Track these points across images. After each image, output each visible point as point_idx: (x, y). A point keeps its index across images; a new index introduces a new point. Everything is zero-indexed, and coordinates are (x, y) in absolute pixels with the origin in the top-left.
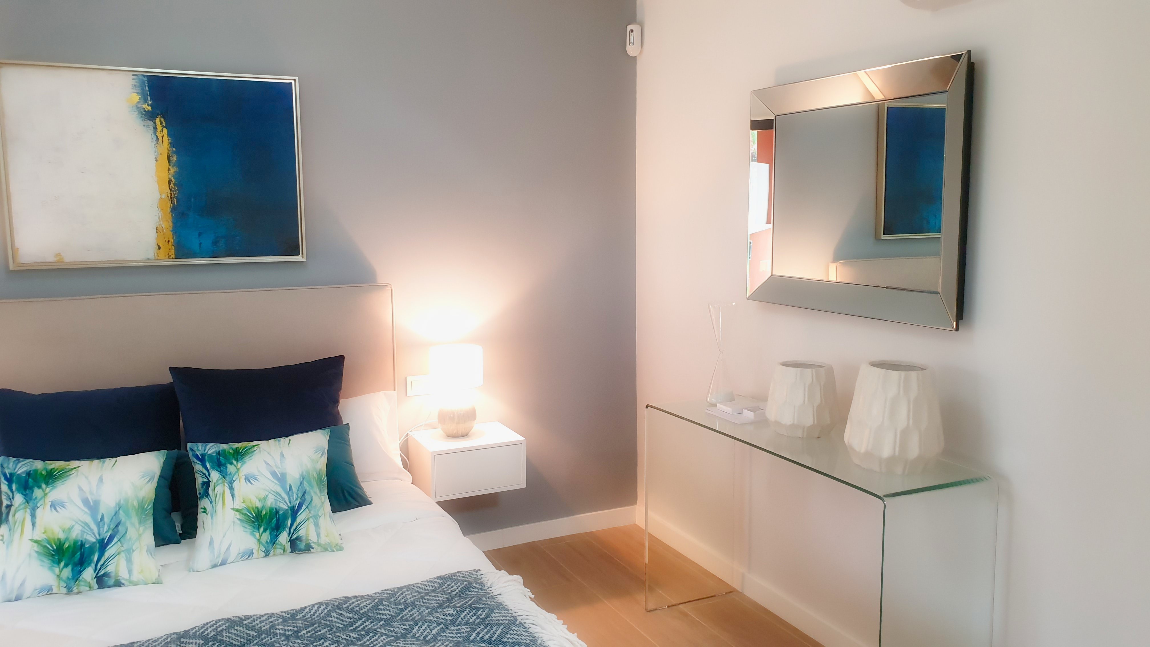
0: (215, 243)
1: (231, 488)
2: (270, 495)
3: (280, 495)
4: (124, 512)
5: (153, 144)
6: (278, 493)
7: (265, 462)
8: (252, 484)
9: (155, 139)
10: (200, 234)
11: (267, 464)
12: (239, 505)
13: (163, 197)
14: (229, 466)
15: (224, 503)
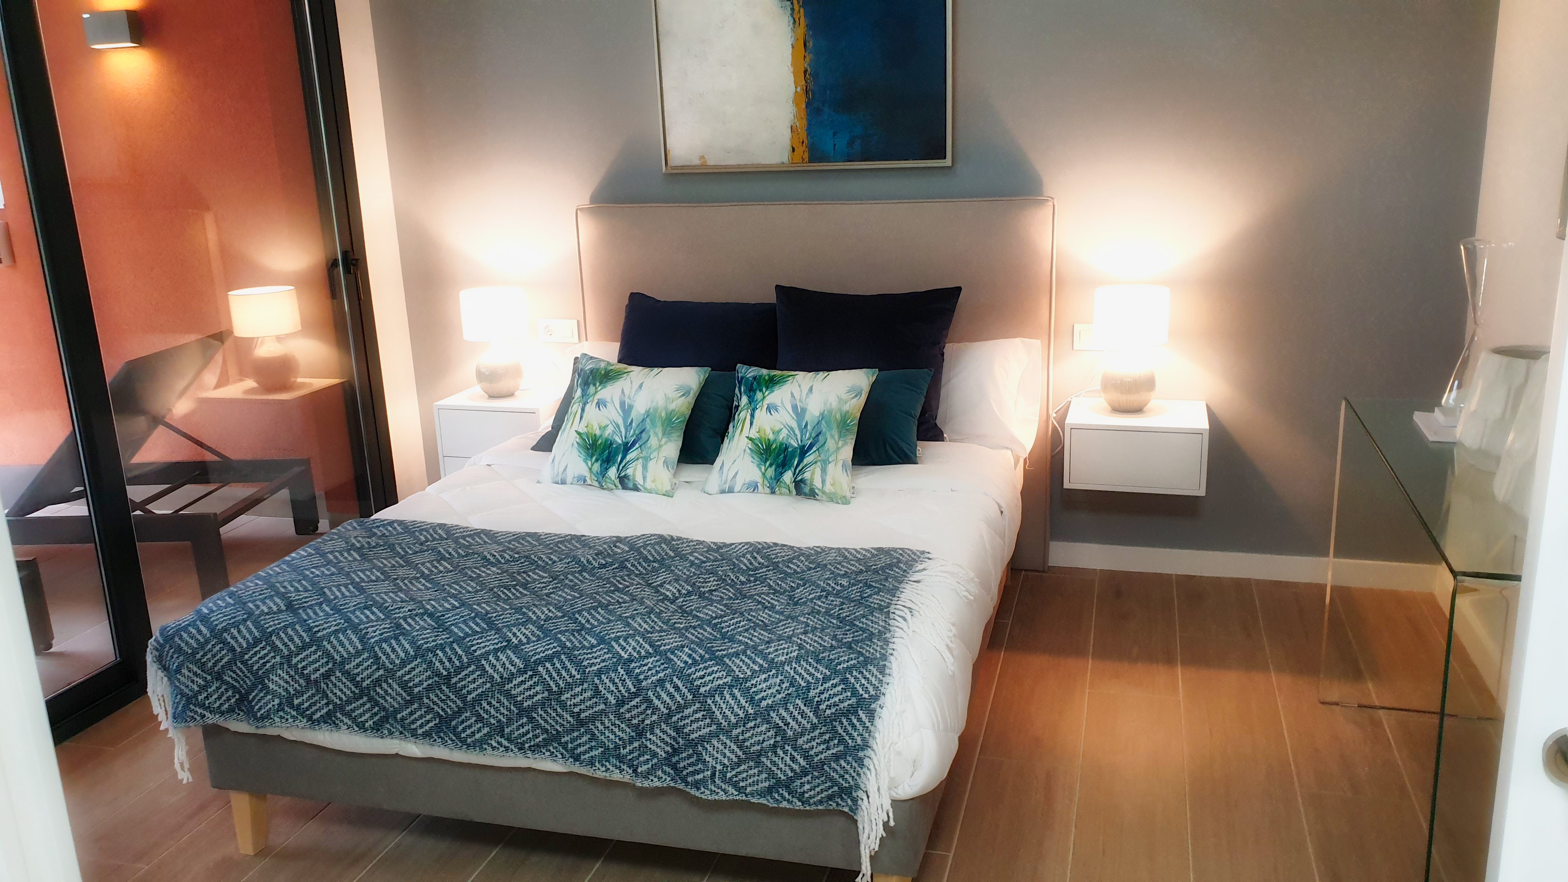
0: (850, 144)
1: (752, 416)
2: (784, 430)
3: (794, 431)
4: (651, 421)
5: (790, 27)
6: (792, 428)
7: (792, 394)
8: (771, 414)
9: (792, 22)
10: (835, 134)
11: (793, 395)
12: (754, 434)
13: (798, 90)
14: (758, 392)
15: (742, 430)
